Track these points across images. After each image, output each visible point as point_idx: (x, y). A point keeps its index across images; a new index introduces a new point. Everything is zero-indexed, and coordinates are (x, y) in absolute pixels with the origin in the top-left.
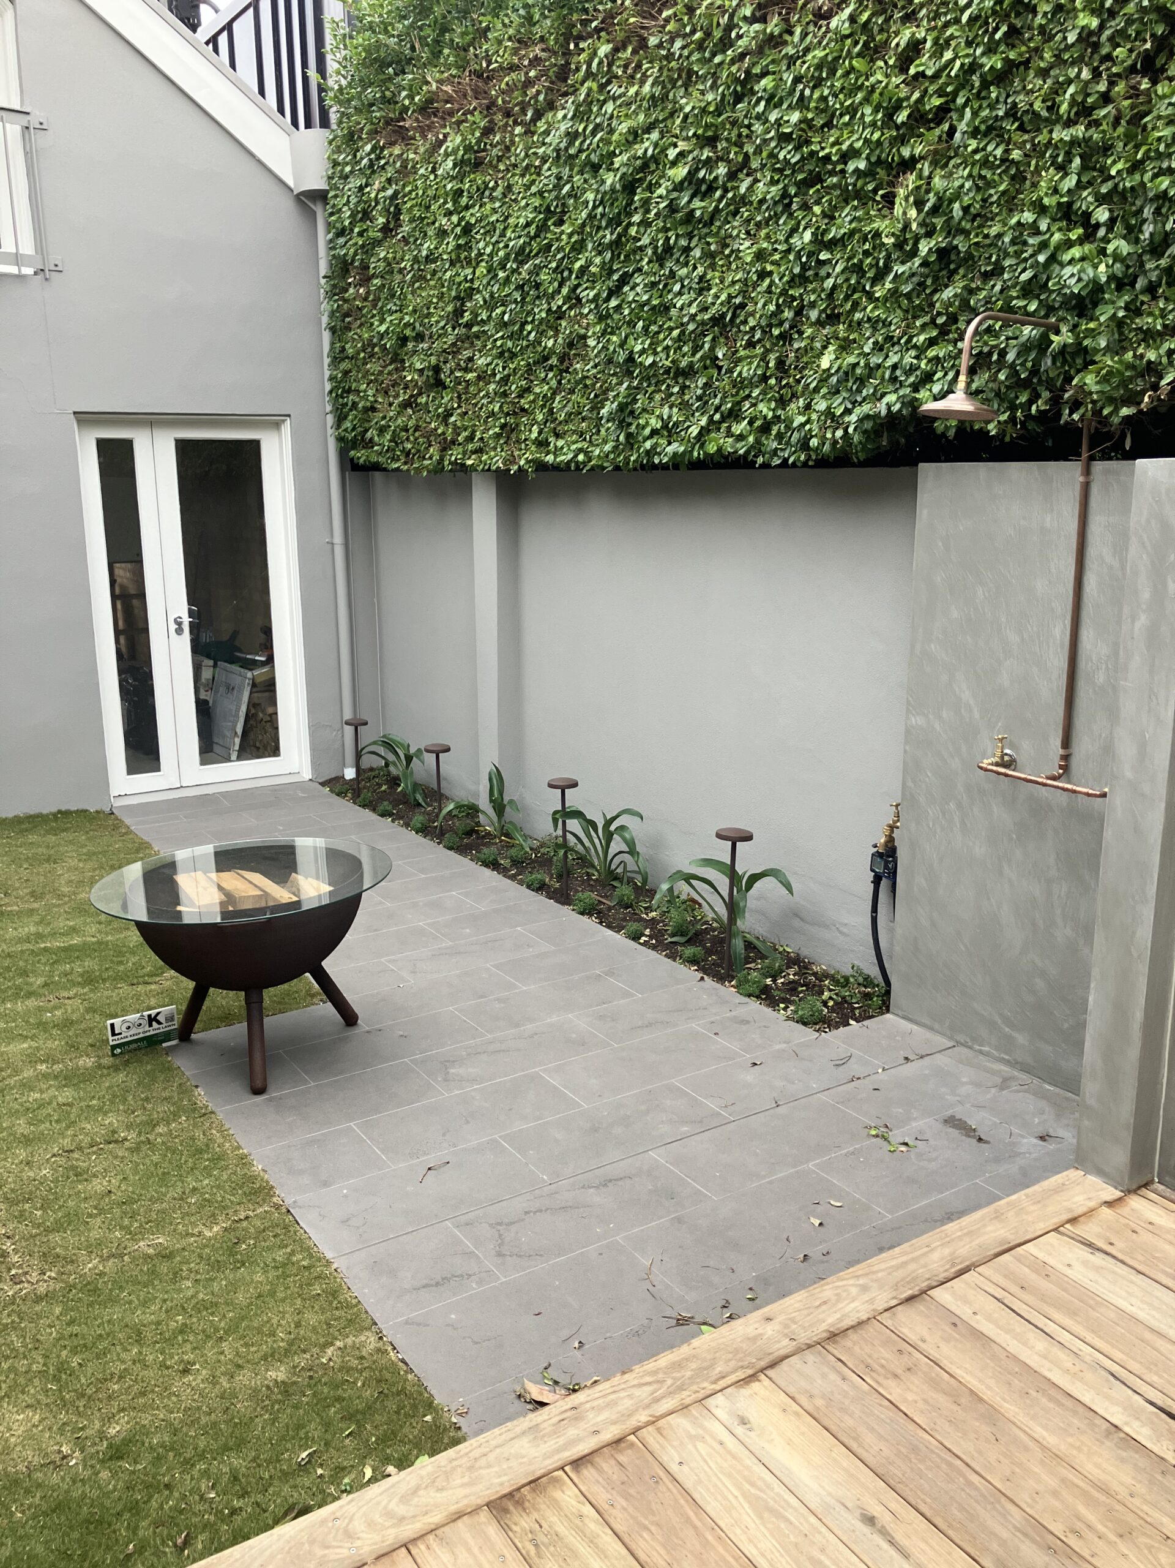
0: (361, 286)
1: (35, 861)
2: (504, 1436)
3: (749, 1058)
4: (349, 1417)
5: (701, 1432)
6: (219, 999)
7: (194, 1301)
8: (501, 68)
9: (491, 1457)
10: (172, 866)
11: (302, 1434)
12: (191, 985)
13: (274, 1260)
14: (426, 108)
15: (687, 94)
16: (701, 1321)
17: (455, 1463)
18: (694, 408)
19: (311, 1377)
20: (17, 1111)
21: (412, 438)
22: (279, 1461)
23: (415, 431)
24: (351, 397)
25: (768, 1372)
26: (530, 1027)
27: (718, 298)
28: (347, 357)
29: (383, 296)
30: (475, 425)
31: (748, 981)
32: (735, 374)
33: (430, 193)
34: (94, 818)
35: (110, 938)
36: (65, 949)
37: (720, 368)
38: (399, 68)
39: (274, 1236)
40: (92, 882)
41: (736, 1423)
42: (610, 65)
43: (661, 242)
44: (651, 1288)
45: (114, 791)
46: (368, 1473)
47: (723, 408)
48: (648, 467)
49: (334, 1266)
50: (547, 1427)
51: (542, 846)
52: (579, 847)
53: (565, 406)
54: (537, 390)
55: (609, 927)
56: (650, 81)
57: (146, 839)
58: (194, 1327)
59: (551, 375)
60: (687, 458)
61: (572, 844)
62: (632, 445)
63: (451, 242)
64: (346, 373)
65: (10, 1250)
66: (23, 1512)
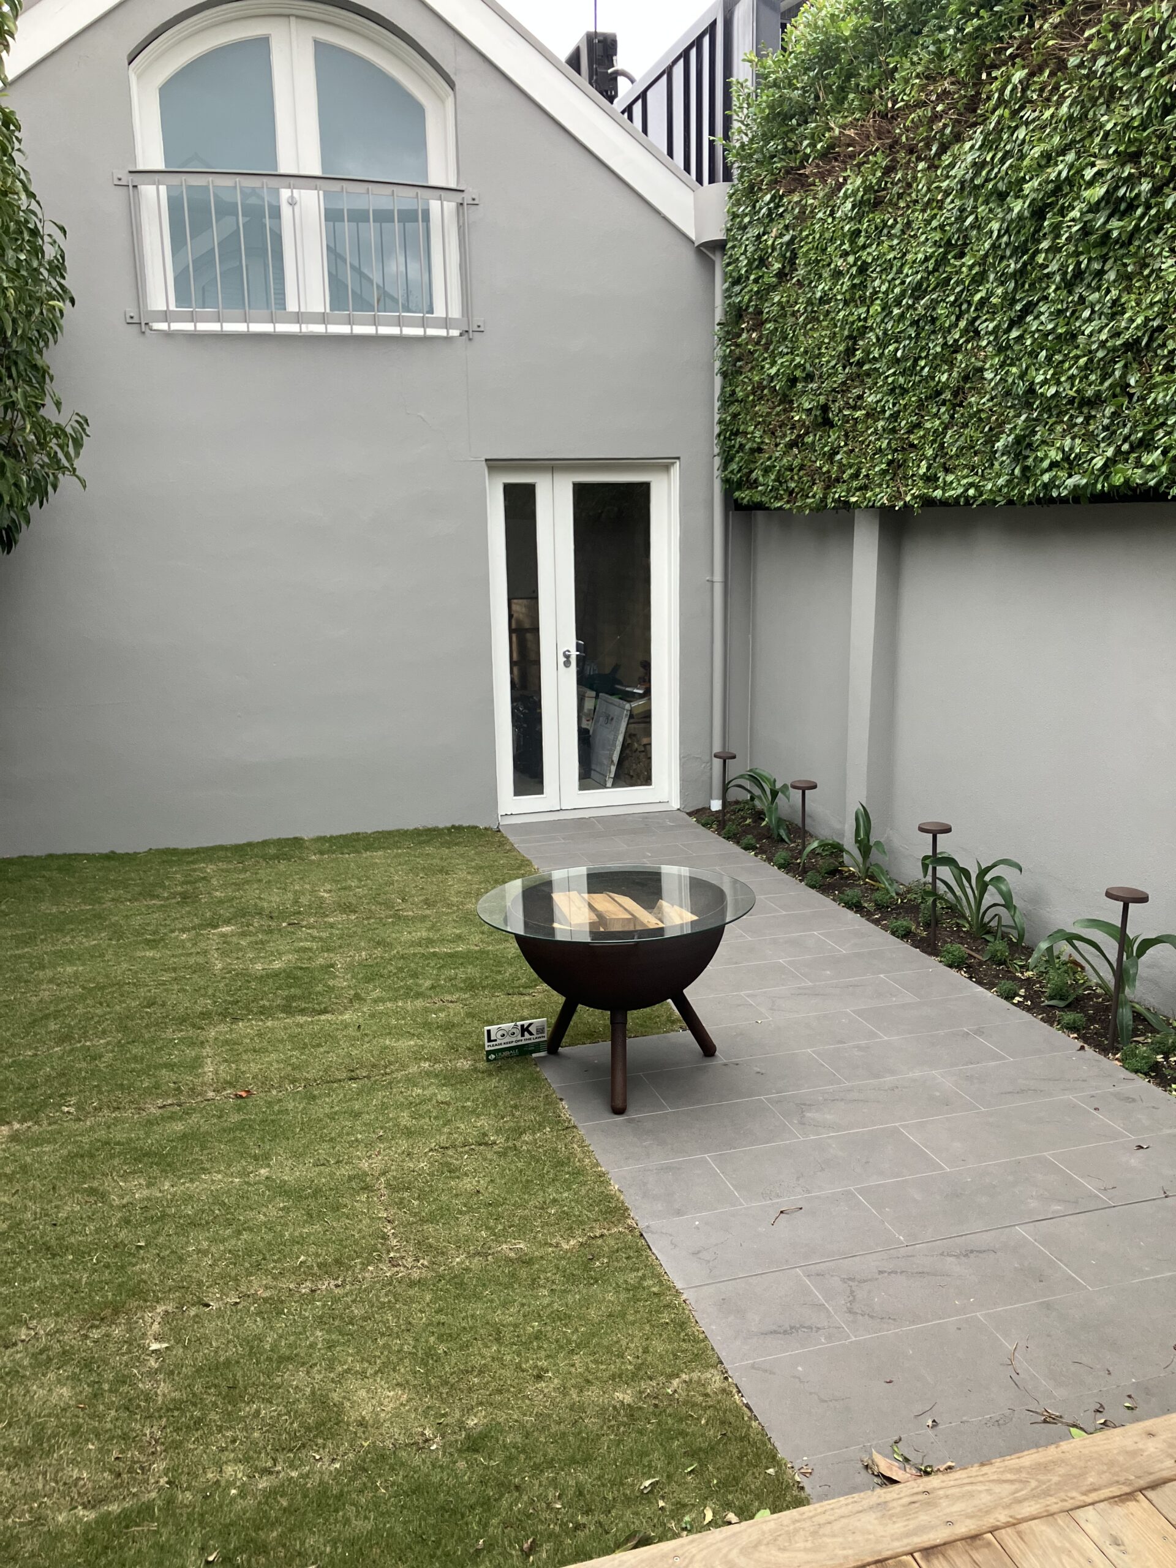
0: (754, 331)
1: (430, 871)
2: (850, 1507)
3: (1134, 1139)
4: (692, 1454)
5: (1067, 1545)
6: (587, 1016)
7: (549, 1311)
8: (907, 106)
9: (837, 1526)
10: (549, 884)
11: (645, 1461)
12: (562, 999)
13: (626, 1281)
14: (826, 155)
15: (1109, 111)
16: (1070, 1422)
17: (798, 1525)
18: (1100, 438)
19: (656, 1406)
20: (402, 1104)
21: (796, 477)
22: (622, 1484)
23: (799, 470)
24: (739, 440)
25: (1147, 1493)
26: (889, 1079)
27: (1132, 322)
28: (737, 401)
29: (775, 339)
30: (861, 462)
31: (1136, 1056)
32: (1149, 402)
33: (827, 235)
34: (483, 835)
35: (490, 948)
36: (451, 956)
37: (1131, 396)
38: (802, 118)
39: (627, 1258)
40: (479, 895)
41: (1108, 1543)
42: (1024, 91)
43: (1071, 268)
44: (1014, 1376)
45: (501, 811)
46: (709, 1516)
47: (1133, 438)
48: (1045, 501)
49: (684, 1297)
50: (897, 1507)
51: (909, 891)
52: (950, 896)
53: (956, 441)
54: (928, 425)
55: (979, 983)
56: (1069, 101)
57: (528, 857)
58: (549, 1335)
59: (943, 409)
60: (1089, 491)
61: (941, 892)
62: (1028, 479)
63: (846, 281)
64: (735, 416)
65: (389, 1233)
66: (386, 1488)
